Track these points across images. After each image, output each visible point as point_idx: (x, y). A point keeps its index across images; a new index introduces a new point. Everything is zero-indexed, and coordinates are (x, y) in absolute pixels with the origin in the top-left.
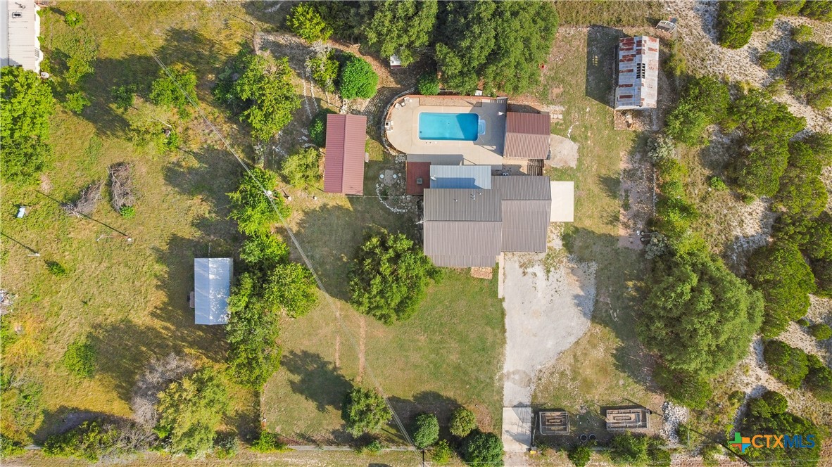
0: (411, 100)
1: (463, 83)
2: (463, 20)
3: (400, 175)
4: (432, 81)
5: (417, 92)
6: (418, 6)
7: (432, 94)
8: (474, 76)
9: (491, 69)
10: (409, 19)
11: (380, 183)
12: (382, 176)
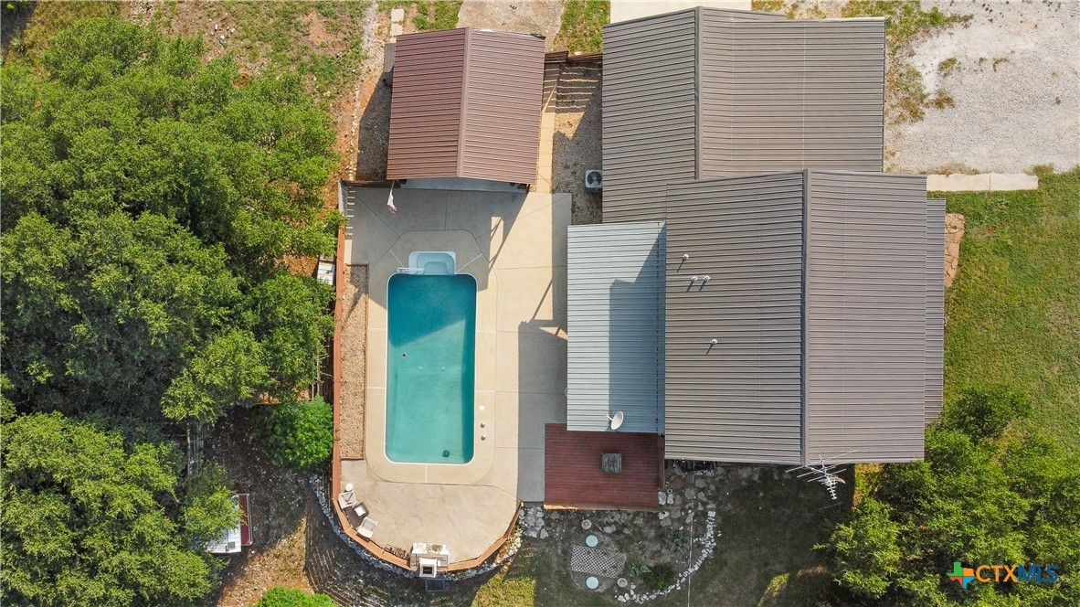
0: (349, 486)
1: (295, 324)
2: (81, 329)
3: (587, 525)
4: (289, 423)
5: (325, 469)
6: (35, 482)
7: (329, 424)
8: (270, 286)
9: (249, 225)
10: (79, 515)
11: (615, 590)
12: (592, 583)
